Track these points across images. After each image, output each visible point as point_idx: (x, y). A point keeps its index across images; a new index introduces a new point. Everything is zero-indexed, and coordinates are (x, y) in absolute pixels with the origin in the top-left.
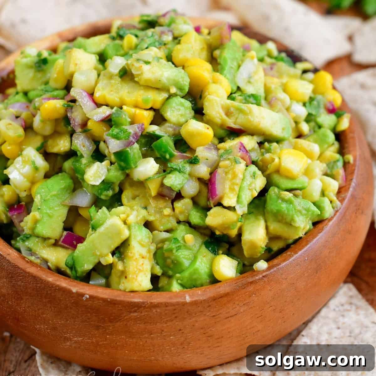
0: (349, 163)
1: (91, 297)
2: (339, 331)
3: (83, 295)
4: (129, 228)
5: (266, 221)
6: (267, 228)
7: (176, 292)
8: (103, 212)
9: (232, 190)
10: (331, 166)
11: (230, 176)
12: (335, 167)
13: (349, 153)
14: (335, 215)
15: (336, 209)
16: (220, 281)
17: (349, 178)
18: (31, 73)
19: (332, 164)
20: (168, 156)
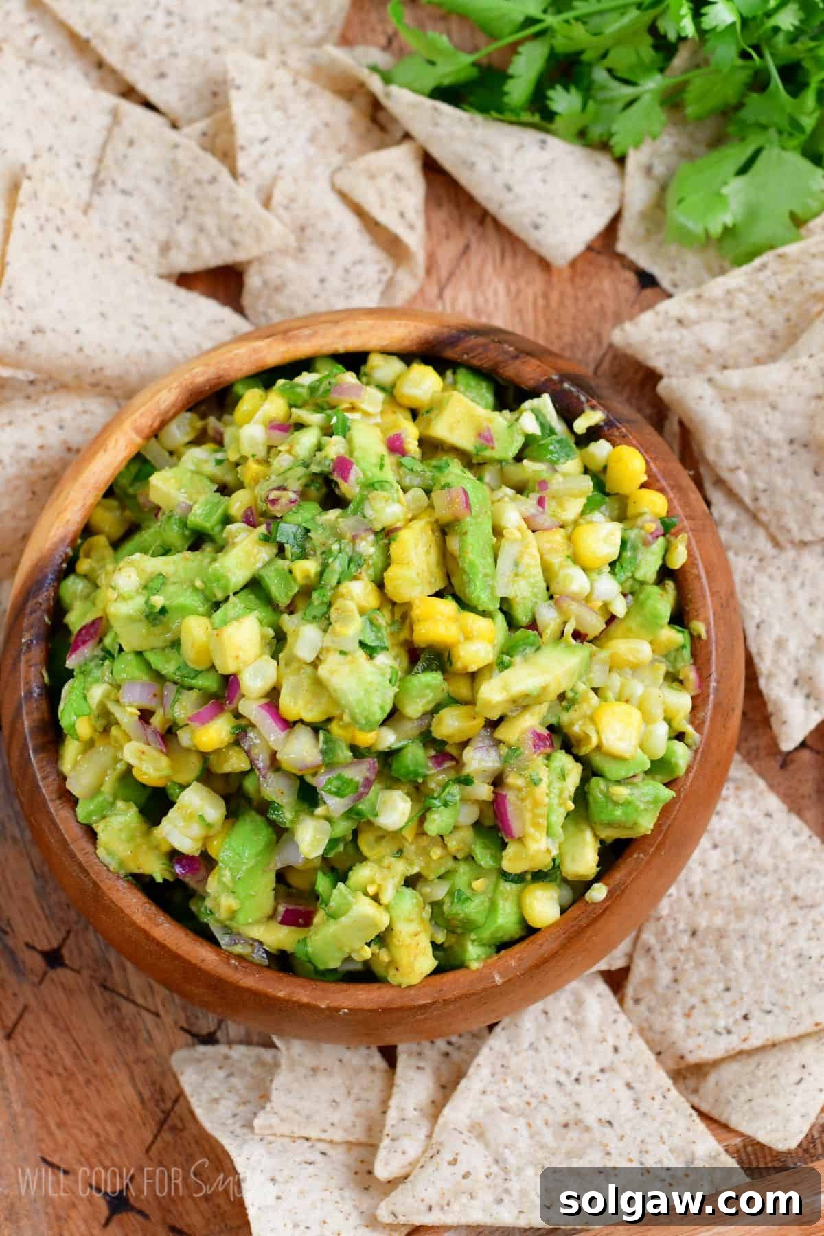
0: (699, 637)
1: (352, 1011)
2: (718, 851)
3: (338, 1009)
4: (387, 908)
5: (592, 829)
6: (596, 836)
7: (478, 969)
8: (341, 892)
9: (536, 825)
10: (672, 658)
11: (528, 804)
12: (679, 659)
13: (697, 617)
14: (695, 758)
15: (694, 748)
16: (538, 930)
17: (705, 675)
18: (142, 629)
19: (673, 654)
20: (420, 780)
